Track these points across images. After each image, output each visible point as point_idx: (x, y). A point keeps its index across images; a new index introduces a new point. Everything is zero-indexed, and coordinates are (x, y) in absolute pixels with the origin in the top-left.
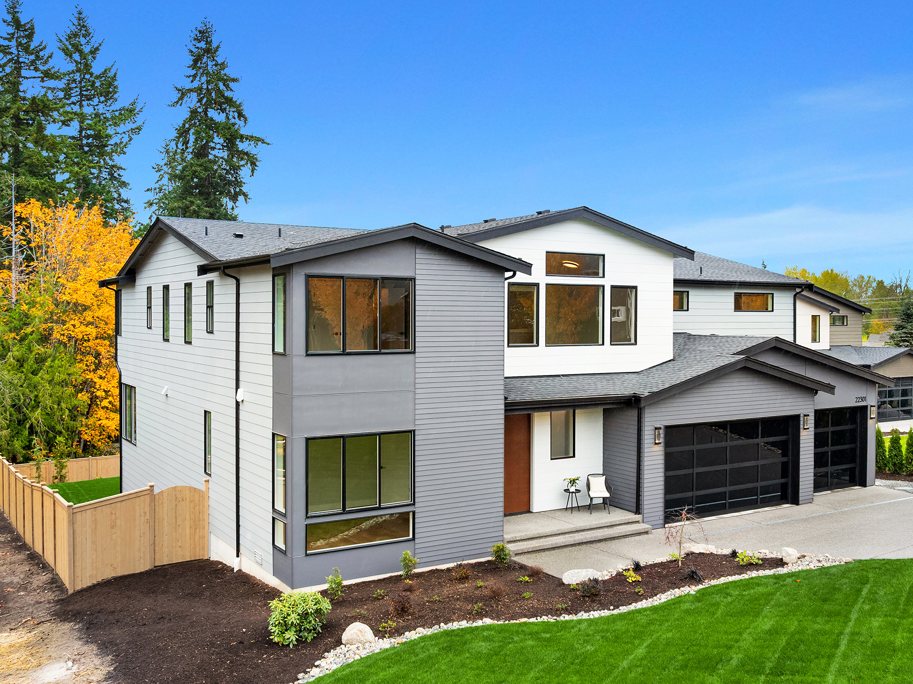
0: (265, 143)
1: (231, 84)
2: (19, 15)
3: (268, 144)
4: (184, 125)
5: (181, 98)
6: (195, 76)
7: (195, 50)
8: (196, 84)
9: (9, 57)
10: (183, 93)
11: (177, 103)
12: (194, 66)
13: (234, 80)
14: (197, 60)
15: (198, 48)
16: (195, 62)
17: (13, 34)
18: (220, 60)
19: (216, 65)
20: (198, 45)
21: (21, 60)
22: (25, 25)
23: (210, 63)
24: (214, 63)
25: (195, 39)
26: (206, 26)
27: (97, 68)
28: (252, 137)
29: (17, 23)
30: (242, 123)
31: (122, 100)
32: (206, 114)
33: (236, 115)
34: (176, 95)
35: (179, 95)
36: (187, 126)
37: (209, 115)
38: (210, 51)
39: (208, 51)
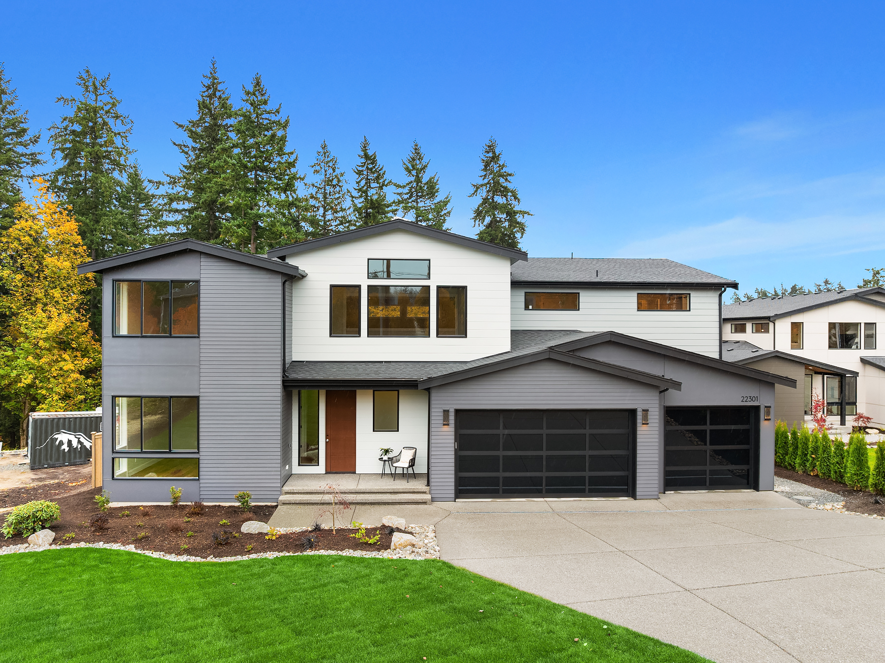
0: (529, 214)
1: (509, 178)
2: (367, 151)
3: (531, 215)
4: (478, 208)
5: (476, 191)
6: (485, 176)
7: (485, 159)
8: (486, 181)
9: (361, 176)
10: (477, 188)
11: (474, 193)
12: (485, 169)
13: (510, 175)
14: (487, 165)
15: (487, 157)
16: (486, 166)
17: (365, 163)
18: (501, 163)
19: (499, 167)
20: (488, 155)
21: (369, 178)
22: (371, 156)
23: (495, 166)
24: (498, 165)
25: (486, 152)
26: (492, 142)
27: (425, 179)
28: (521, 211)
29: (366, 156)
30: (516, 203)
31: (440, 197)
32: (493, 199)
33: (513, 198)
34: (473, 190)
35: (475, 189)
36: (480, 209)
37: (495, 200)
38: (495, 158)
39: (493, 158)
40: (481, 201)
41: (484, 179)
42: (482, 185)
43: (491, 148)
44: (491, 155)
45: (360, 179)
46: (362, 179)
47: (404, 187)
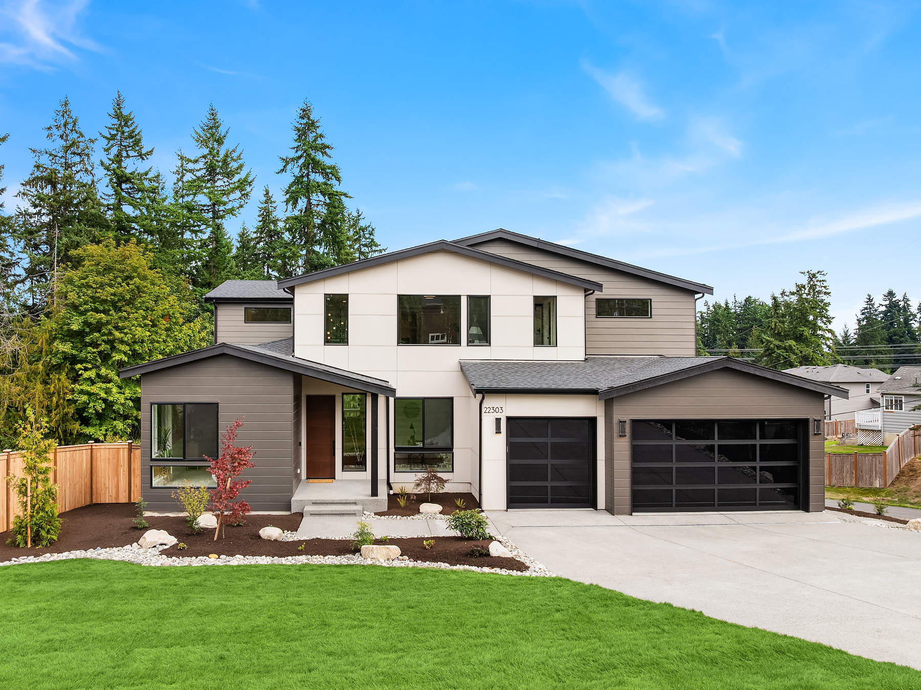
1: (328, 151)
3: (350, 197)
4: (290, 188)
5: (285, 167)
6: (298, 147)
7: (299, 126)
8: (299, 154)
11: (283, 169)
12: (299, 139)
14: (301, 134)
15: (301, 124)
40: (292, 179)
41: (297, 152)
42: (293, 160)
43: (305, 113)
44: (305, 121)
45: (109, 145)
46: (112, 146)
47: (196, 161)
